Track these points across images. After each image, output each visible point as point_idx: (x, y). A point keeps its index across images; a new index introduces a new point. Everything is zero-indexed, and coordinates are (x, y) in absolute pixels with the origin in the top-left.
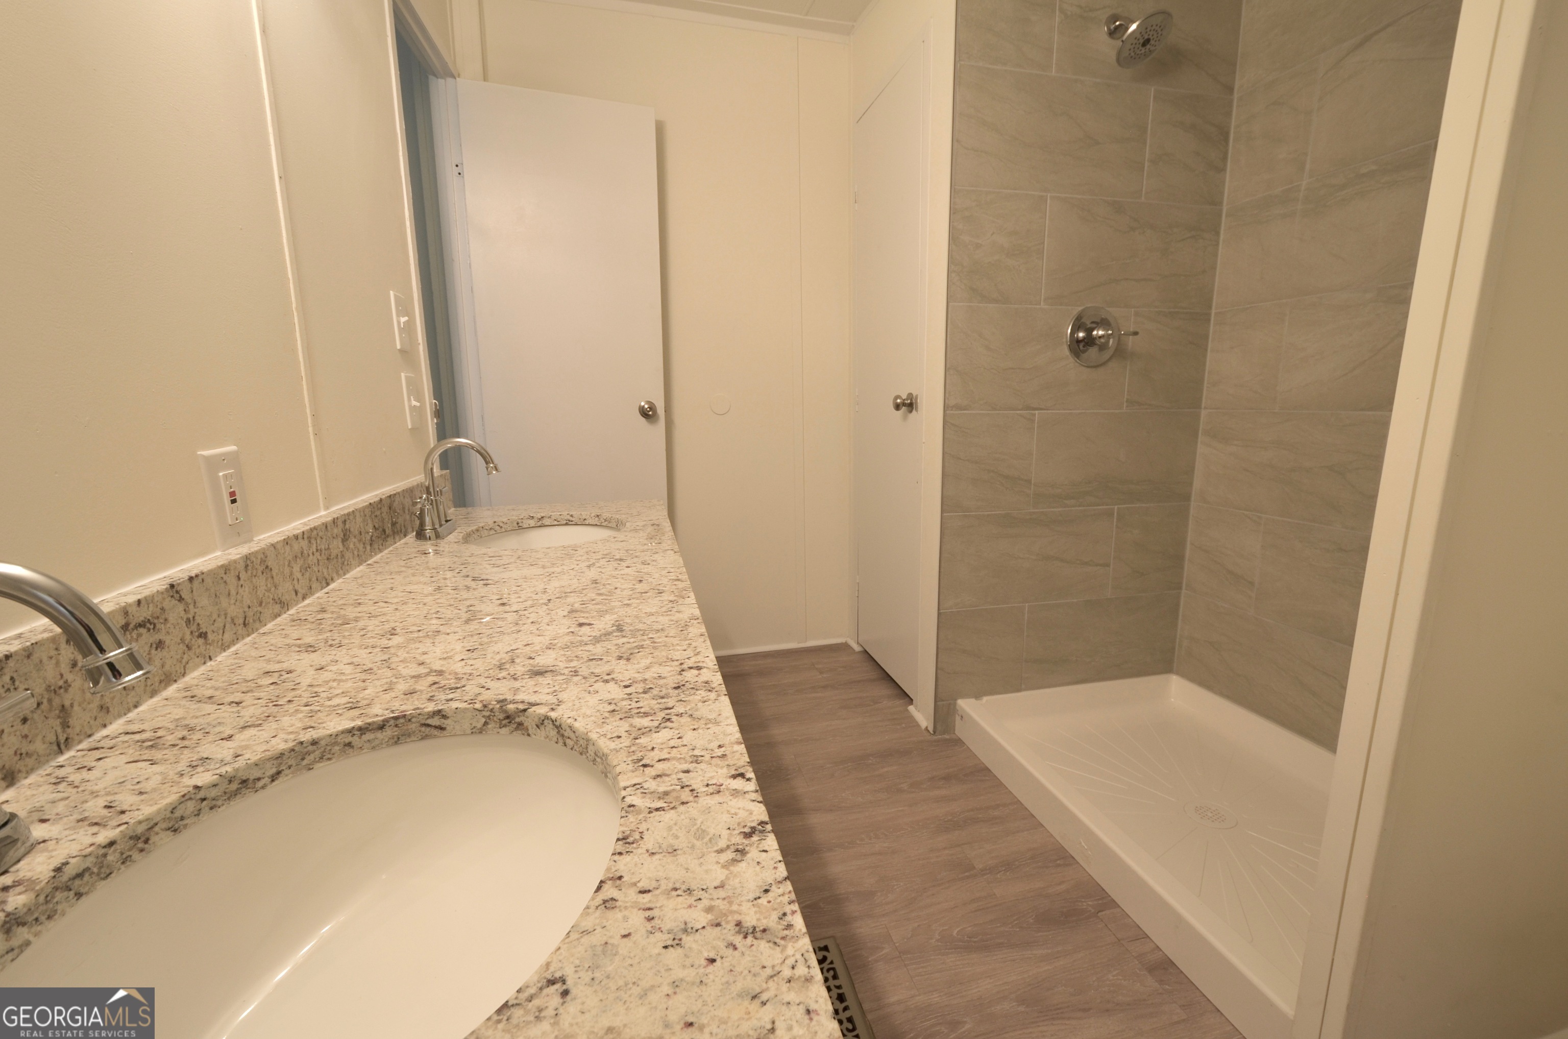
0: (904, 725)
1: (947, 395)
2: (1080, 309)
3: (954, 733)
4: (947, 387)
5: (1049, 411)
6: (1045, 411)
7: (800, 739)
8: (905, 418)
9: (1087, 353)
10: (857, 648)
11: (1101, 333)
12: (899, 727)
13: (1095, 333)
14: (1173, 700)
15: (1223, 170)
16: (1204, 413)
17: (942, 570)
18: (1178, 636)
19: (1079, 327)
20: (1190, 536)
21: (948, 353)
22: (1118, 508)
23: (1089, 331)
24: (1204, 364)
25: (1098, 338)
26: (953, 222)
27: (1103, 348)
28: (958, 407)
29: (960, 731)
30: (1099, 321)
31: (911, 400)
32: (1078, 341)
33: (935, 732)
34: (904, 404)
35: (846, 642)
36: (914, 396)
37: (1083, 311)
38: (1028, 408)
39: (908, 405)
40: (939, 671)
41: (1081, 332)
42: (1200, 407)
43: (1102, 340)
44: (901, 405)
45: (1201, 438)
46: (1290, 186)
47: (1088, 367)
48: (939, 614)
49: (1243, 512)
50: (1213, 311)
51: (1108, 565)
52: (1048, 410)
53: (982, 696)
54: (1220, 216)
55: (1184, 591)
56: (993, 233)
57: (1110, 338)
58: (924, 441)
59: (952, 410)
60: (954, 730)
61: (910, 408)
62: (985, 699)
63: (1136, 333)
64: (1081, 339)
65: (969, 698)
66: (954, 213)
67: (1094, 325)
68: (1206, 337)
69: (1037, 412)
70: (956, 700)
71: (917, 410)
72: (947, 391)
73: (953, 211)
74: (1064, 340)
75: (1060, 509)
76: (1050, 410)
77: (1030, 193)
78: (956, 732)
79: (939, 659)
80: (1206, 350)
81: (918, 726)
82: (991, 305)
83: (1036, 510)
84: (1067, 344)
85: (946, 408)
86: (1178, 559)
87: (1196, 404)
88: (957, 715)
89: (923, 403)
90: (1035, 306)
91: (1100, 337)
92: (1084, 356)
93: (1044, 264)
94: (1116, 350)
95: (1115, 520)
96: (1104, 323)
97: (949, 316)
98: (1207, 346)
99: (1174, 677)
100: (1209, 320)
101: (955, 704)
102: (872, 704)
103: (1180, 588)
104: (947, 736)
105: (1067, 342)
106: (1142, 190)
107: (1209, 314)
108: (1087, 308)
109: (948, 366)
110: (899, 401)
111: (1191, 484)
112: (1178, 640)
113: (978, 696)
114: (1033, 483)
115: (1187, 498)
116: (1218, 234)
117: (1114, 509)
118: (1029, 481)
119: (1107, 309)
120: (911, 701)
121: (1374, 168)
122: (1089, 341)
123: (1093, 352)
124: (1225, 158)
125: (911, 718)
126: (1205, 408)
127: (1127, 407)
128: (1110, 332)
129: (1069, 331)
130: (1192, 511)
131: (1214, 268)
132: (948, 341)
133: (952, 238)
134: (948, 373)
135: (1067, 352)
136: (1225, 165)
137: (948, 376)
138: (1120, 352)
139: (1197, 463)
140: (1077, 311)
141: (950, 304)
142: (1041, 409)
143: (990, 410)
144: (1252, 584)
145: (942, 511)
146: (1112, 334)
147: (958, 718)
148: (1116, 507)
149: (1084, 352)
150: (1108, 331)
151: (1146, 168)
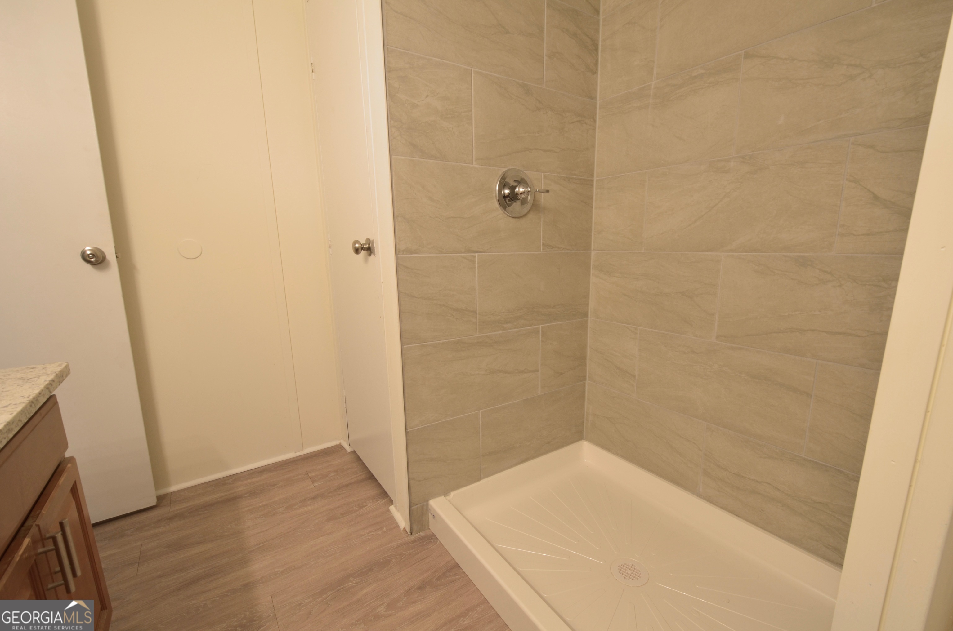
0: (385, 529)
1: (397, 241)
2: (504, 170)
3: (429, 529)
4: (397, 233)
5: (486, 254)
6: (483, 254)
7: (281, 570)
8: (366, 260)
9: (512, 206)
10: (349, 449)
11: (522, 190)
12: (380, 532)
13: (517, 190)
14: (585, 460)
15: (595, 73)
16: (593, 253)
17: (406, 395)
18: (585, 414)
19: (504, 185)
20: (589, 342)
21: (395, 202)
22: (542, 326)
23: (513, 188)
24: (591, 217)
25: (519, 194)
26: (389, 79)
27: (524, 202)
28: (408, 251)
29: (434, 527)
30: (519, 180)
31: (369, 244)
32: (505, 197)
33: (411, 533)
34: (362, 248)
35: (340, 444)
36: (371, 240)
37: (506, 171)
38: (469, 251)
39: (369, 249)
40: (411, 481)
41: (506, 190)
42: (589, 249)
43: (523, 196)
44: (360, 250)
45: (592, 271)
46: (643, 86)
47: (513, 217)
48: (407, 433)
49: (625, 325)
50: (595, 179)
51: (537, 371)
52: (484, 252)
53: (449, 492)
54: (596, 108)
55: (587, 382)
56: (427, 96)
57: (529, 194)
58: (382, 281)
59: (403, 254)
60: (429, 526)
61: (369, 252)
62: (452, 494)
63: (548, 191)
64: (506, 196)
65: (439, 496)
66: (389, 71)
67: (515, 184)
68: (591, 198)
69: (477, 254)
70: (428, 501)
71: (374, 255)
72: (397, 237)
73: (388, 70)
74: (494, 195)
75: (500, 332)
76: (487, 252)
77: (456, 64)
78: (430, 527)
79: (410, 471)
80: (592, 207)
81: (398, 526)
82: (431, 161)
83: (482, 335)
84: (496, 198)
85: (397, 253)
86: (582, 359)
87: (587, 247)
88: (430, 514)
89: (378, 247)
90: (469, 165)
91: (521, 193)
92: (510, 209)
93: (473, 129)
94: (533, 205)
95: (540, 336)
96: (521, 182)
97: (393, 168)
98: (592, 205)
99: (585, 443)
100: (592, 185)
101: (428, 504)
102: (357, 509)
103: (585, 380)
104: (422, 534)
105: (496, 196)
106: (543, 79)
107: (593, 181)
108: (509, 170)
109: (396, 215)
110: (357, 245)
111: (588, 305)
112: (585, 416)
113: (446, 493)
114: (477, 312)
115: (586, 315)
116: (595, 121)
117: (539, 327)
118: (475, 312)
119: (524, 171)
120: (391, 502)
121: (703, 71)
122: (514, 197)
123: (516, 205)
124: (596, 64)
125: (392, 519)
126: (594, 250)
127: (543, 249)
128: (529, 189)
129: (497, 188)
130: (590, 324)
131: (593, 146)
132: (394, 191)
133: (389, 94)
134: (396, 220)
135: (496, 205)
136: (597, 70)
137: (396, 223)
138: (536, 207)
139: (591, 289)
140: (502, 172)
141: (393, 157)
142: (480, 252)
143: (437, 254)
144: (634, 376)
145: (402, 344)
146: (530, 191)
147: (431, 517)
148: (540, 326)
149: (509, 205)
150: (527, 188)
151: (545, 62)
